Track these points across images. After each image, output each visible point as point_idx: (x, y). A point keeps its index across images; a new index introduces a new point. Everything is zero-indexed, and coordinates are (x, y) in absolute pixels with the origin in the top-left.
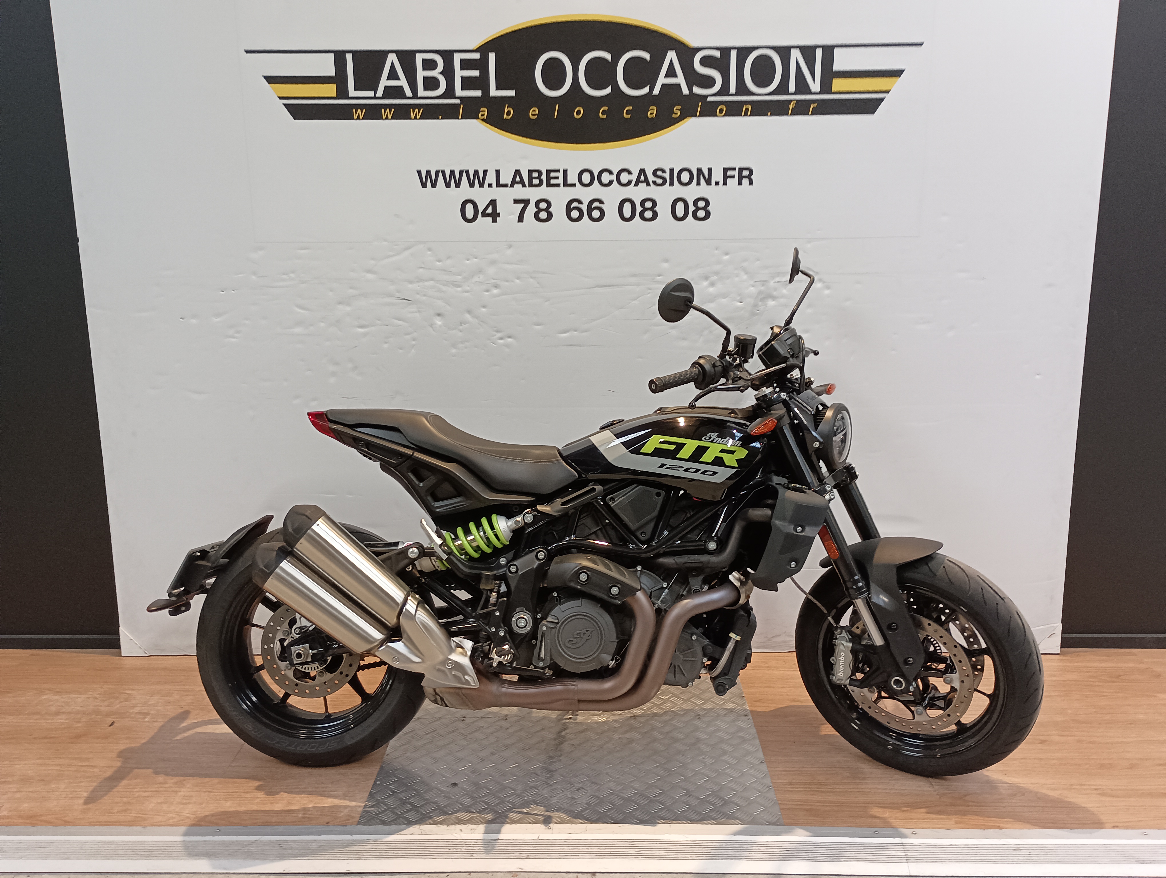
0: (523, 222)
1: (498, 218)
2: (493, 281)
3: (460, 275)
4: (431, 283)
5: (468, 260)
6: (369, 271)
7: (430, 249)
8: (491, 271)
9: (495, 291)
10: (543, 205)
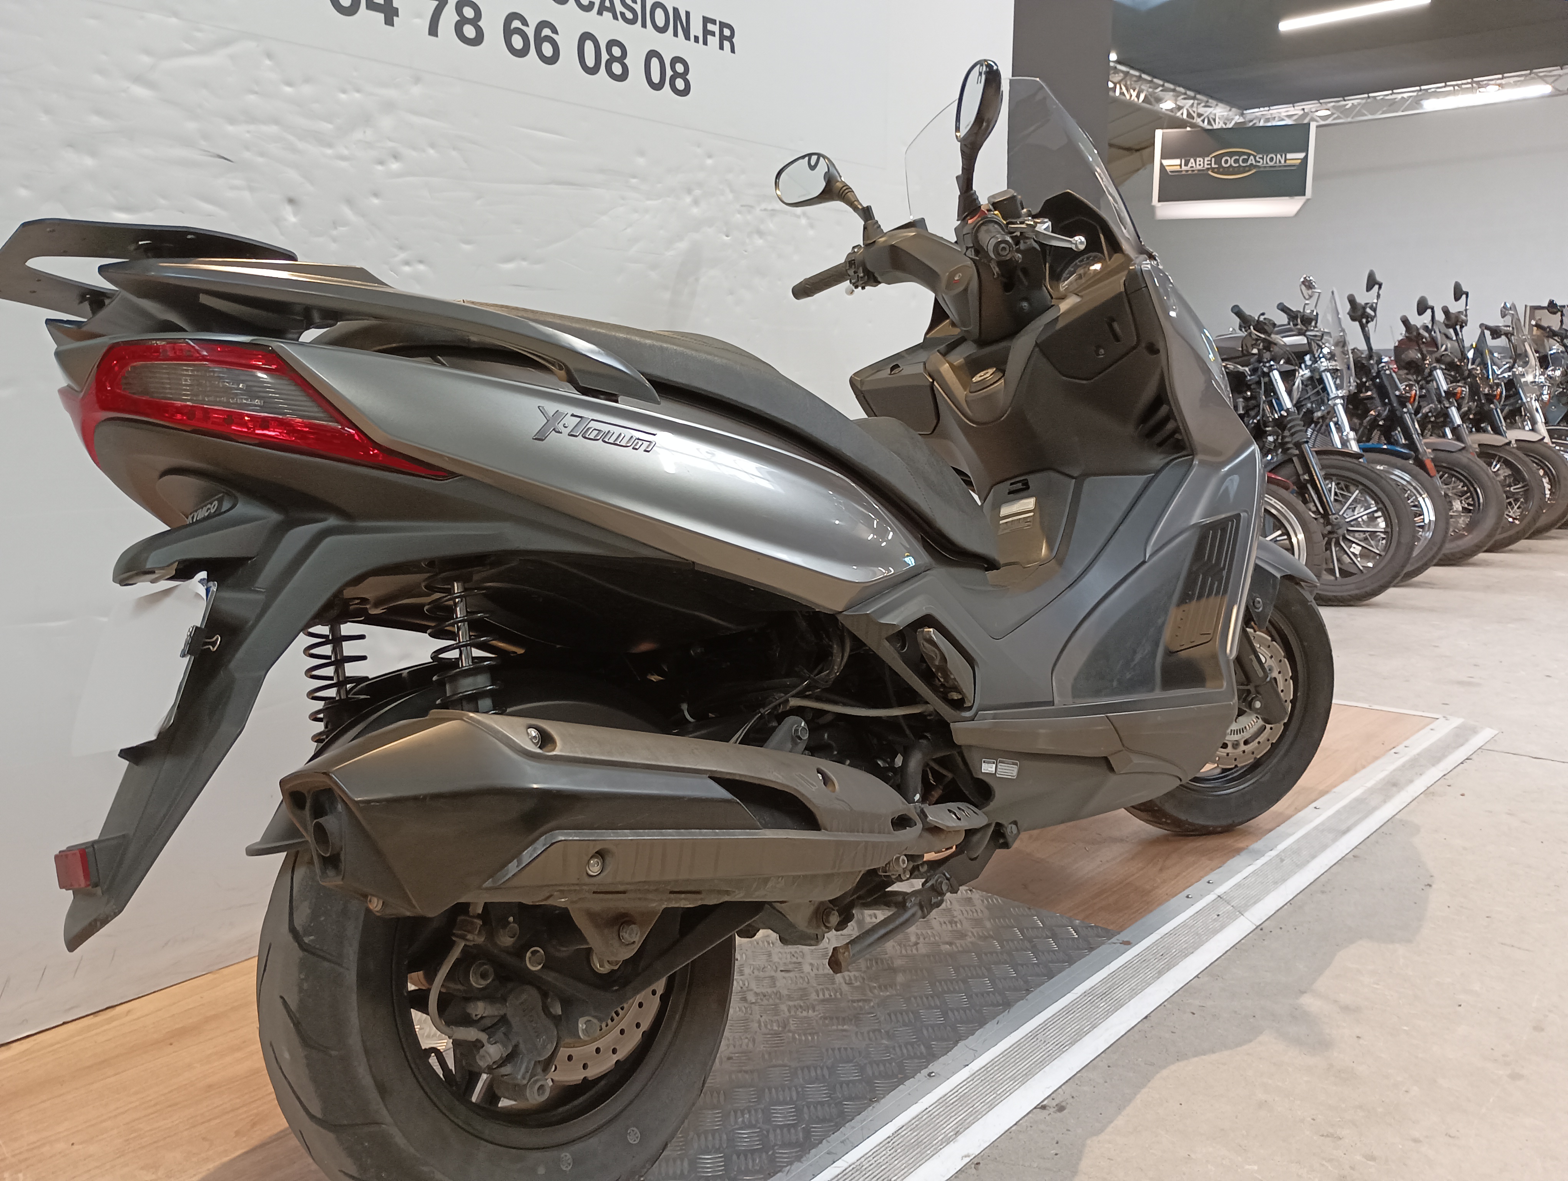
0: (437, 36)
1: (395, 18)
2: (390, 144)
3: (330, 122)
4: (273, 129)
5: (344, 91)
6: (139, 79)
7: (269, 56)
8: (386, 122)
9: (395, 166)
10: (469, 12)
